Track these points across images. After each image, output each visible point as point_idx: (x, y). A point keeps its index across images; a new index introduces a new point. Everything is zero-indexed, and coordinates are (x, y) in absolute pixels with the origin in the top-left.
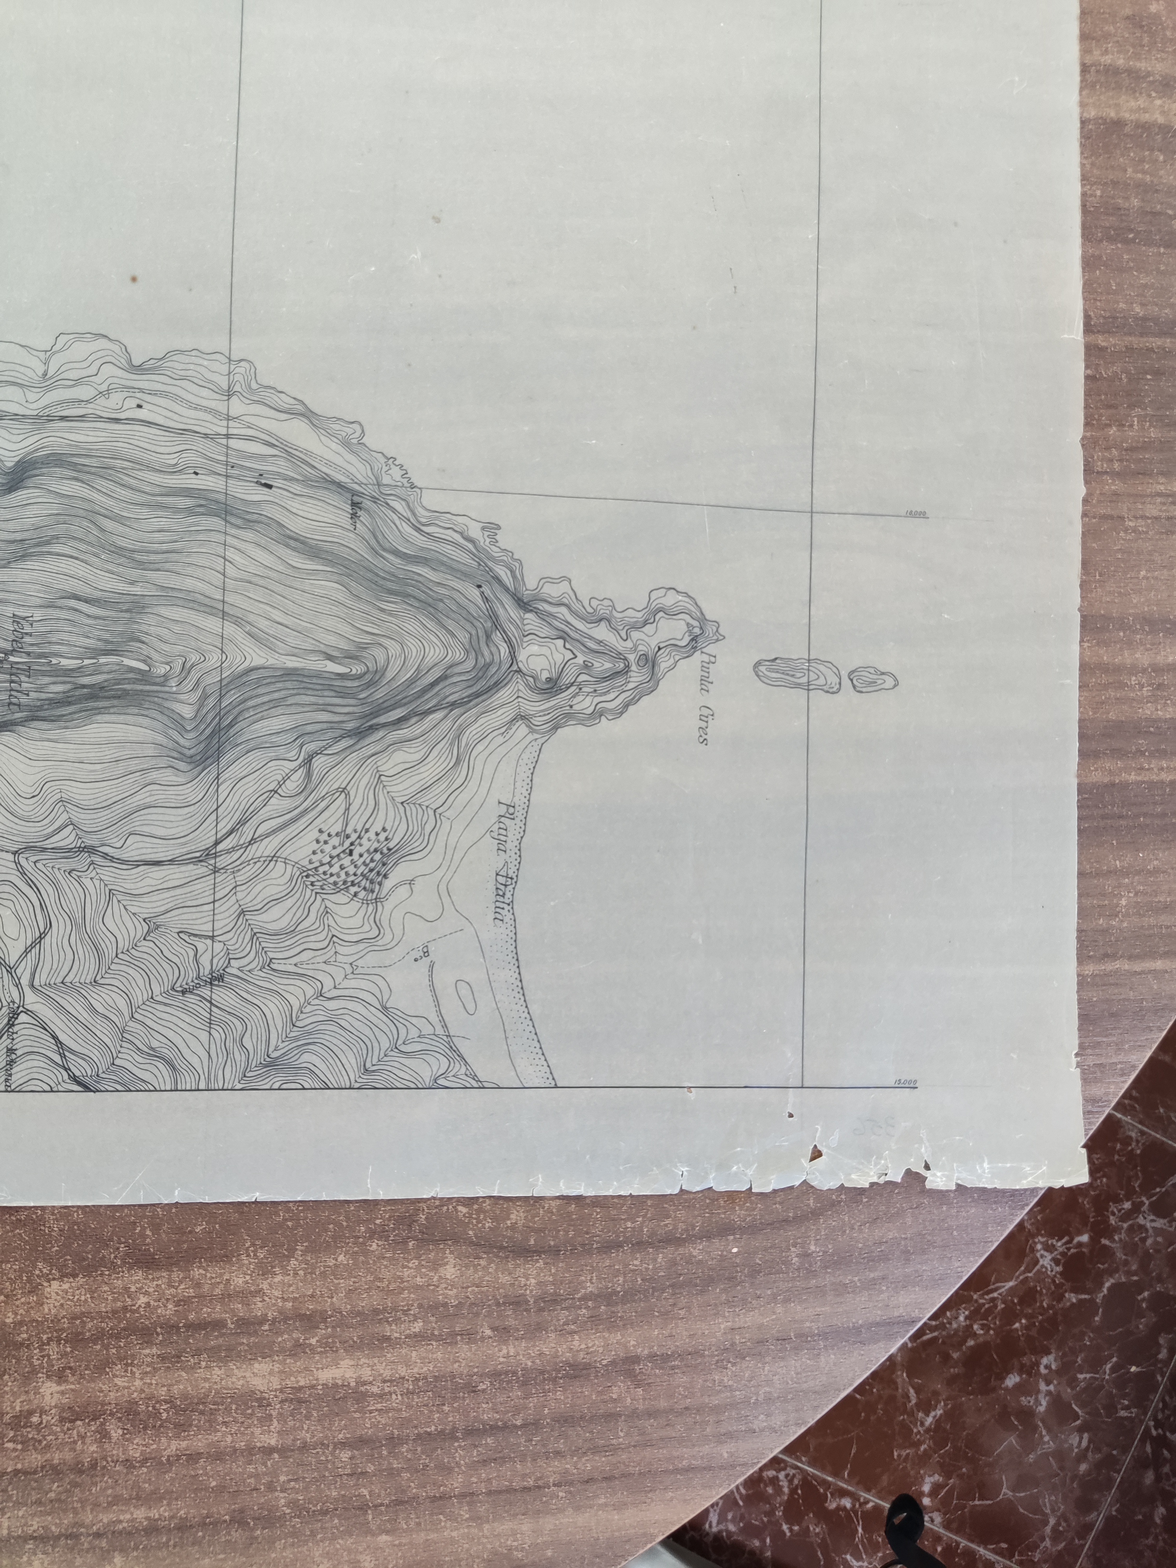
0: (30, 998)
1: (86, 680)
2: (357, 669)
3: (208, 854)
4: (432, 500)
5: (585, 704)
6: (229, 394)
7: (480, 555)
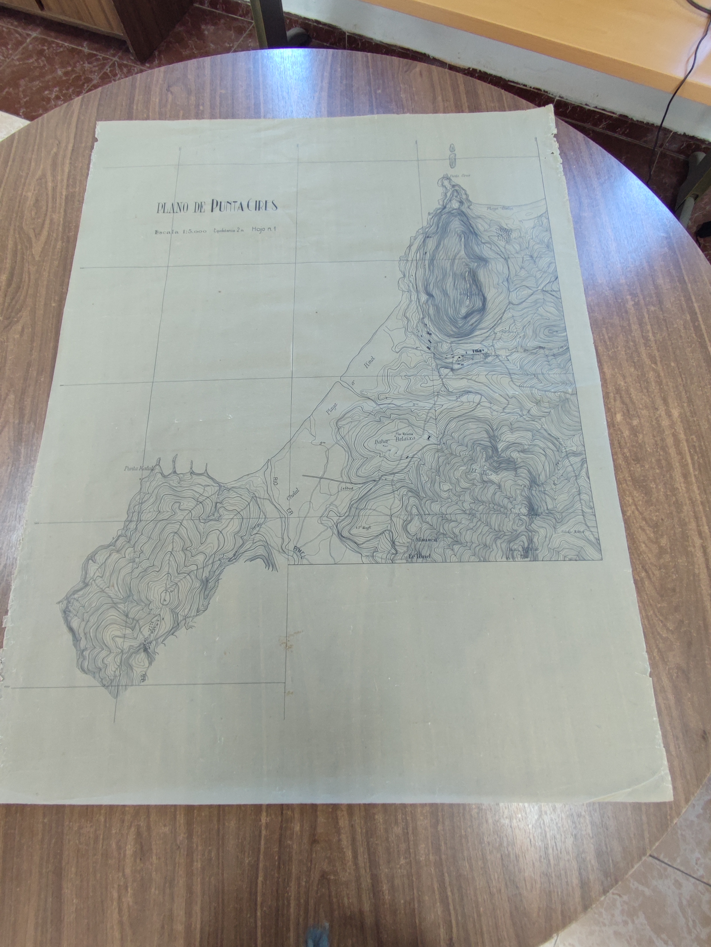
0: (539, 288)
1: (472, 282)
2: (463, 235)
3: (505, 259)
4: (425, 224)
5: (464, 197)
6: (407, 260)
7: (435, 215)
